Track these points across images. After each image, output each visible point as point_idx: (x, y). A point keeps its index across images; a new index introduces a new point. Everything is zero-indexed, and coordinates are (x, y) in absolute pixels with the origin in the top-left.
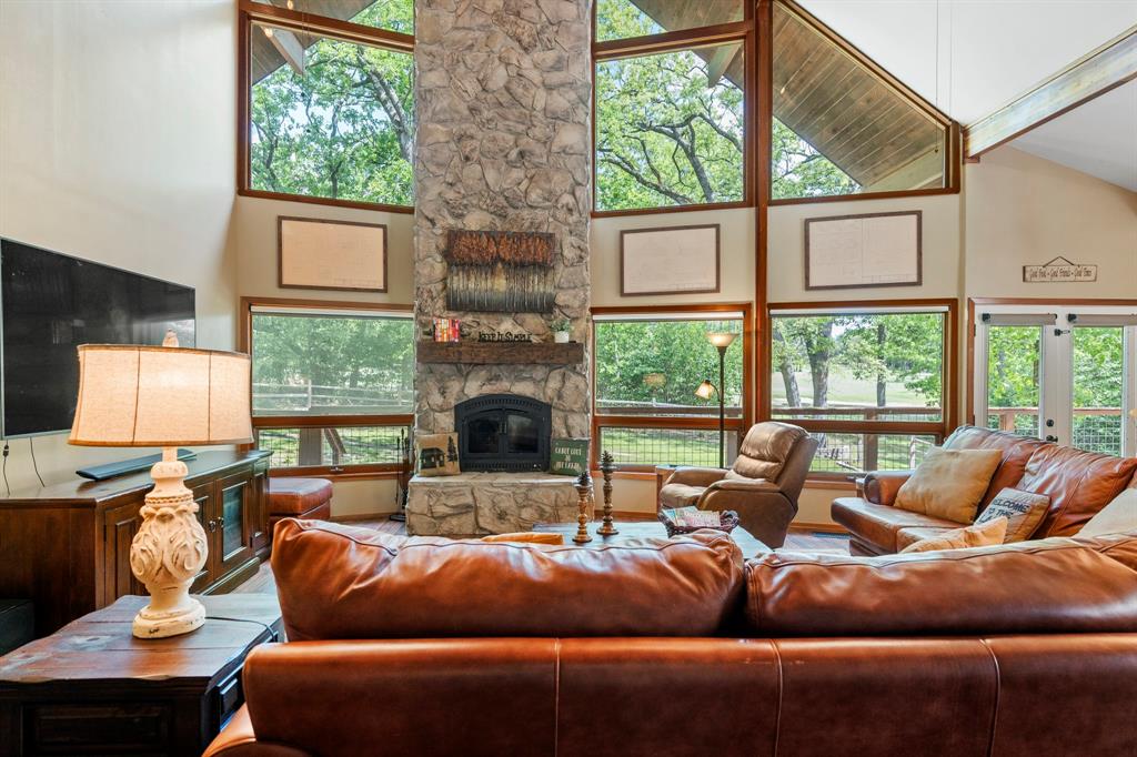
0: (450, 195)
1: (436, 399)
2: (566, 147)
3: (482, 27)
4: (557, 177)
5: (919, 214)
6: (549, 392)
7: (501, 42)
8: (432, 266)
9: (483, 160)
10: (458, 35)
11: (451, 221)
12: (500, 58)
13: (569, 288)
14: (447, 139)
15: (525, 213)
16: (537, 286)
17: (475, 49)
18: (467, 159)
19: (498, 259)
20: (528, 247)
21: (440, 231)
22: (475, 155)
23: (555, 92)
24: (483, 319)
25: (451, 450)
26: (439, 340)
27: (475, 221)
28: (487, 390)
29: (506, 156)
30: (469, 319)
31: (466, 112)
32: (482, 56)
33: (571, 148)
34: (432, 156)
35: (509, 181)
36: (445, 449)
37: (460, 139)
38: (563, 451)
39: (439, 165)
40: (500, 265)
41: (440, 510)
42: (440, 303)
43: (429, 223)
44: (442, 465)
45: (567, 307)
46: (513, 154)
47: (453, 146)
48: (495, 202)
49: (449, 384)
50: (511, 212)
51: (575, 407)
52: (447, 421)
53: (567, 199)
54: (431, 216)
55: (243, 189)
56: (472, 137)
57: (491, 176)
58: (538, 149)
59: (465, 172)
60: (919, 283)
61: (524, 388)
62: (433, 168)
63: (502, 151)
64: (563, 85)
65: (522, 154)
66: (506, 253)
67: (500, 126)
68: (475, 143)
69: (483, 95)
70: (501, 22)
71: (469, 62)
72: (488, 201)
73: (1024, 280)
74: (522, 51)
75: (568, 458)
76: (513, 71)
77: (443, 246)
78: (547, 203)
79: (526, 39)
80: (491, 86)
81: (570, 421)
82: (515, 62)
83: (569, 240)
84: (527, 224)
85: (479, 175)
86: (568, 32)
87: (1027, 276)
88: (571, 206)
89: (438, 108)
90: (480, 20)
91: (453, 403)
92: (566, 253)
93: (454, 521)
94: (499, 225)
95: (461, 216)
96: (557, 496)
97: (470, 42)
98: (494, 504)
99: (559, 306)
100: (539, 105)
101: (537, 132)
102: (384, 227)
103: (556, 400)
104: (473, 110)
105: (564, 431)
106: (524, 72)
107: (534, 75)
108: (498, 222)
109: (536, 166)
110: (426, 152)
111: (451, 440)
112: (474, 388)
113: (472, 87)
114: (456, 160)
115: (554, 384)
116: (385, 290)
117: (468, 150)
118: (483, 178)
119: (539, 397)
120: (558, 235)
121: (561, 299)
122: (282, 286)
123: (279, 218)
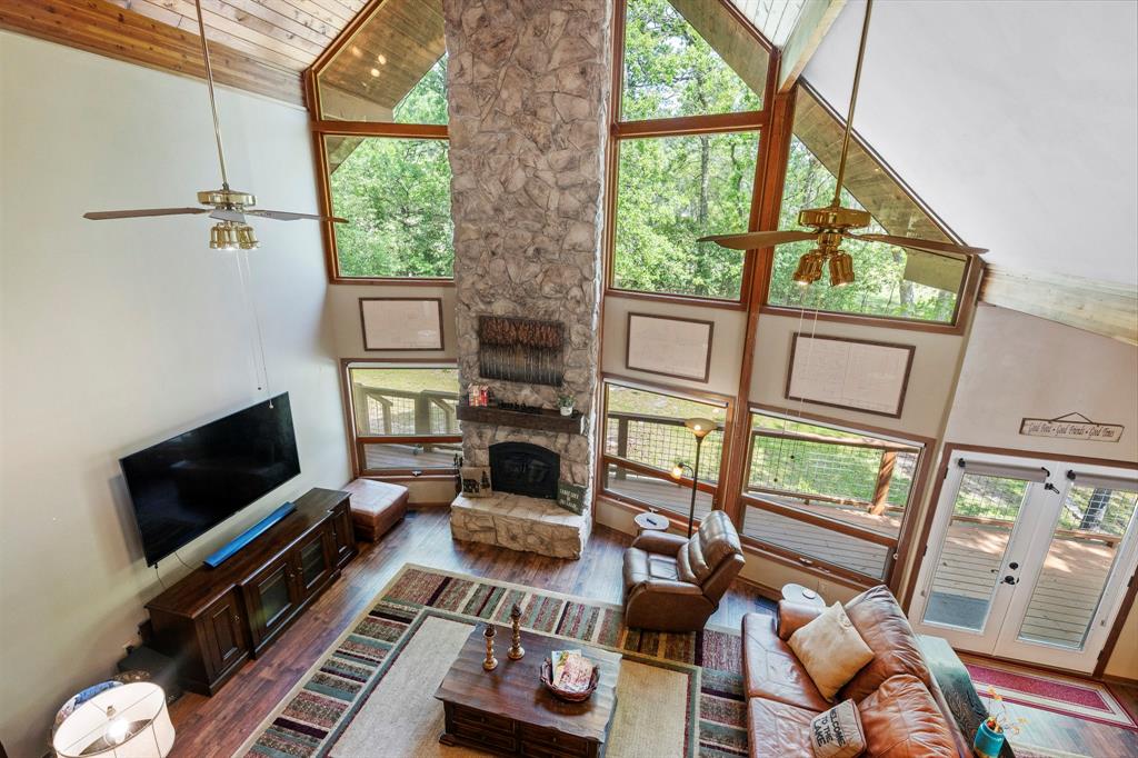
0: (481, 286)
1: (476, 440)
2: (576, 244)
3: (502, 130)
4: (567, 274)
5: (912, 349)
6: (558, 446)
7: (521, 144)
8: (470, 341)
9: (507, 255)
10: (482, 140)
11: (483, 307)
12: (519, 160)
13: (576, 367)
14: (477, 236)
15: (540, 303)
16: (549, 366)
17: (498, 152)
18: (494, 254)
19: (517, 341)
20: (541, 333)
21: (474, 315)
22: (500, 251)
23: (567, 192)
24: (509, 385)
25: (484, 480)
26: (472, 404)
27: (500, 308)
28: (512, 438)
29: (525, 252)
30: (497, 384)
31: (492, 213)
32: (504, 158)
33: (580, 246)
34: (467, 251)
35: (527, 274)
36: (479, 480)
37: (487, 236)
38: (565, 493)
39: (471, 259)
40: (519, 346)
41: (472, 526)
42: (476, 371)
43: (466, 308)
44: (477, 491)
45: (573, 382)
46: (531, 251)
47: (482, 242)
48: (516, 293)
49: (484, 431)
50: (529, 300)
51: (578, 459)
52: (483, 457)
53: (576, 292)
54: (467, 302)
55: (332, 277)
56: (496, 235)
57: (512, 270)
58: (552, 247)
59: (492, 265)
60: (898, 416)
61: (539, 440)
62: (468, 262)
63: (521, 247)
64: (574, 186)
65: (538, 251)
66: (523, 337)
67: (520, 224)
68: (499, 240)
69: (505, 196)
70: (520, 125)
71: (493, 165)
72: (511, 292)
73: (1021, 432)
74: (538, 152)
75: (568, 499)
76: (530, 173)
77: (476, 327)
78: (559, 295)
79: (541, 140)
80: (511, 188)
81: (574, 469)
82: (532, 164)
83: (577, 327)
84: (542, 312)
85: (502, 269)
86: (580, 131)
87: (1026, 429)
88: (578, 298)
89: (468, 210)
90: (501, 123)
91: (487, 444)
92: (573, 338)
93: (482, 535)
94: (520, 312)
95: (490, 303)
96: (553, 532)
97: (493, 146)
98: (508, 530)
99: (567, 382)
100: (553, 206)
101: (550, 230)
102: (439, 300)
103: (563, 452)
104: (497, 210)
105: (569, 475)
106: (540, 174)
107: (548, 176)
108: (518, 308)
109: (550, 261)
110: (461, 247)
111: (484, 473)
112: (502, 436)
113: (494, 189)
114: (484, 255)
115: (561, 442)
116: (442, 349)
117: (494, 246)
118: (506, 271)
119: (552, 448)
120: (567, 323)
121: (569, 375)
122: (367, 349)
123: (361, 299)
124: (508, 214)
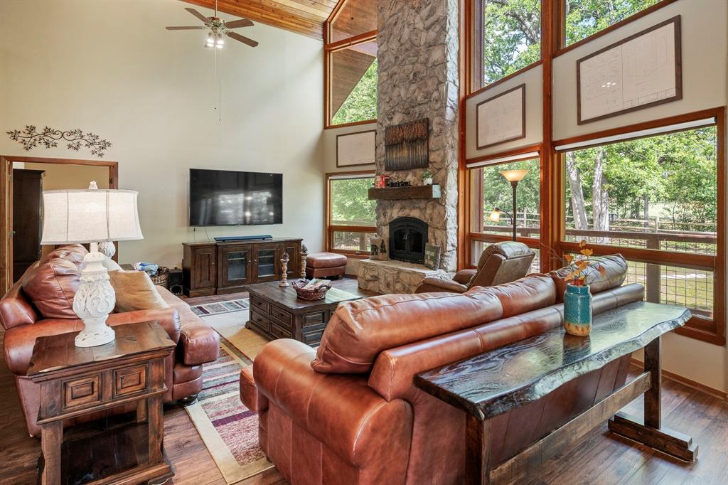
0: (388, 109)
1: (382, 219)
2: (435, 61)
4: (430, 83)
6: (427, 216)
9: (400, 84)
11: (388, 122)
13: (436, 150)
14: (387, 79)
15: (417, 109)
16: (421, 152)
18: (394, 86)
19: (403, 140)
21: (384, 129)
22: (397, 83)
23: (430, 30)
24: (400, 175)
25: (383, 246)
26: (377, 188)
27: (397, 120)
28: (401, 214)
29: (409, 79)
30: (393, 174)
31: (394, 61)
32: (400, 26)
33: (437, 61)
34: (383, 90)
35: (410, 92)
37: (392, 76)
38: (428, 252)
40: (404, 143)
41: (367, 277)
42: (383, 168)
43: (380, 127)
44: (377, 254)
45: (435, 162)
46: (411, 76)
47: (389, 81)
48: (404, 106)
49: (387, 210)
50: (411, 110)
51: (439, 226)
52: (386, 231)
53: (435, 94)
56: (396, 74)
57: (403, 92)
58: (422, 69)
59: (393, 93)
61: (415, 214)
63: (407, 76)
64: (433, 24)
65: (415, 74)
66: (406, 135)
67: (407, 62)
68: (397, 77)
69: (400, 48)
71: (395, 32)
72: (402, 107)
74: (416, 14)
76: (412, 28)
77: (384, 137)
78: (427, 100)
79: (417, 6)
80: (403, 41)
81: (436, 234)
82: (413, 22)
83: (436, 120)
84: (417, 115)
85: (398, 93)
88: (437, 98)
91: (388, 221)
92: (434, 129)
93: (372, 283)
94: (407, 119)
95: (392, 119)
96: (410, 277)
97: (395, 21)
98: (385, 278)
99: (431, 163)
100: (423, 42)
101: (422, 59)
102: (375, 131)
103: (429, 221)
104: (396, 58)
105: (433, 240)
106: (416, 26)
107: (420, 25)
108: (405, 117)
109: (422, 79)
111: (383, 241)
112: (396, 213)
113: (396, 45)
114: (390, 88)
115: (429, 211)
116: (376, 162)
117: (395, 81)
118: (399, 95)
119: (423, 219)
120: (431, 119)
121: (433, 157)
122: (338, 167)
123: (337, 136)
124: (401, 58)
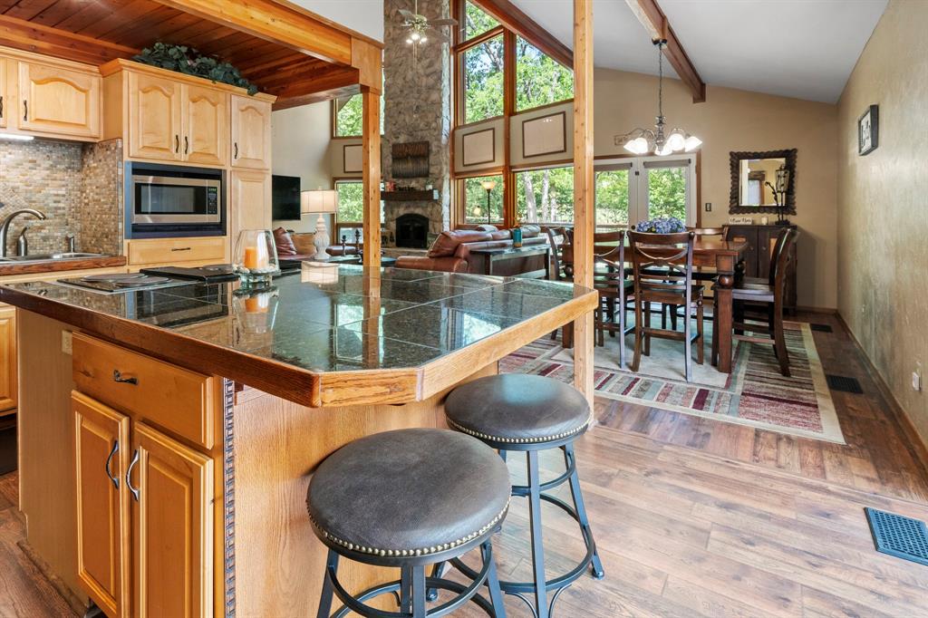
0: (394, 129)
1: (390, 216)
2: (434, 101)
3: (404, 55)
4: (430, 115)
5: (564, 113)
6: (428, 212)
7: (411, 59)
8: (390, 160)
9: (405, 112)
10: (396, 61)
11: (395, 140)
12: (411, 66)
13: (433, 165)
15: (419, 133)
16: (423, 166)
17: (402, 65)
18: (400, 113)
19: (408, 155)
20: (419, 149)
21: (391, 145)
22: (402, 111)
23: (429, 77)
24: (405, 181)
25: (391, 237)
26: (388, 192)
27: (402, 139)
28: (407, 212)
29: (412, 109)
30: (398, 180)
31: (399, 93)
32: (405, 67)
35: (413, 120)
36: (388, 237)
40: (409, 157)
42: (391, 175)
44: (387, 243)
45: (434, 173)
46: (415, 108)
48: (409, 130)
49: (394, 208)
50: (414, 133)
51: (437, 219)
52: (393, 225)
53: (434, 125)
54: (388, 139)
55: (332, 137)
56: (401, 103)
57: (407, 119)
58: (424, 104)
59: (399, 118)
60: (565, 151)
61: (418, 211)
63: (411, 107)
64: (432, 73)
65: (417, 107)
66: (411, 152)
67: (411, 96)
68: (402, 105)
69: (405, 84)
71: (400, 71)
72: (407, 130)
73: (615, 144)
74: (418, 62)
76: (415, 72)
77: (392, 152)
78: (427, 128)
79: (419, 56)
80: (407, 80)
81: (434, 225)
82: (415, 67)
83: (436, 143)
84: (419, 138)
86: (435, 49)
87: (617, 141)
89: (391, 94)
90: (403, 53)
91: (395, 218)
92: (433, 149)
94: (411, 140)
95: (397, 138)
99: (432, 174)
100: (424, 84)
101: (423, 96)
103: (430, 216)
104: (401, 91)
105: (433, 230)
106: (418, 71)
107: (421, 71)
108: (410, 138)
109: (423, 111)
111: (392, 233)
112: (402, 211)
113: (400, 82)
115: (429, 209)
117: (400, 109)
118: (404, 120)
119: (424, 215)
120: (430, 141)
121: (432, 170)
122: (345, 172)
123: (345, 146)
124: (406, 92)
